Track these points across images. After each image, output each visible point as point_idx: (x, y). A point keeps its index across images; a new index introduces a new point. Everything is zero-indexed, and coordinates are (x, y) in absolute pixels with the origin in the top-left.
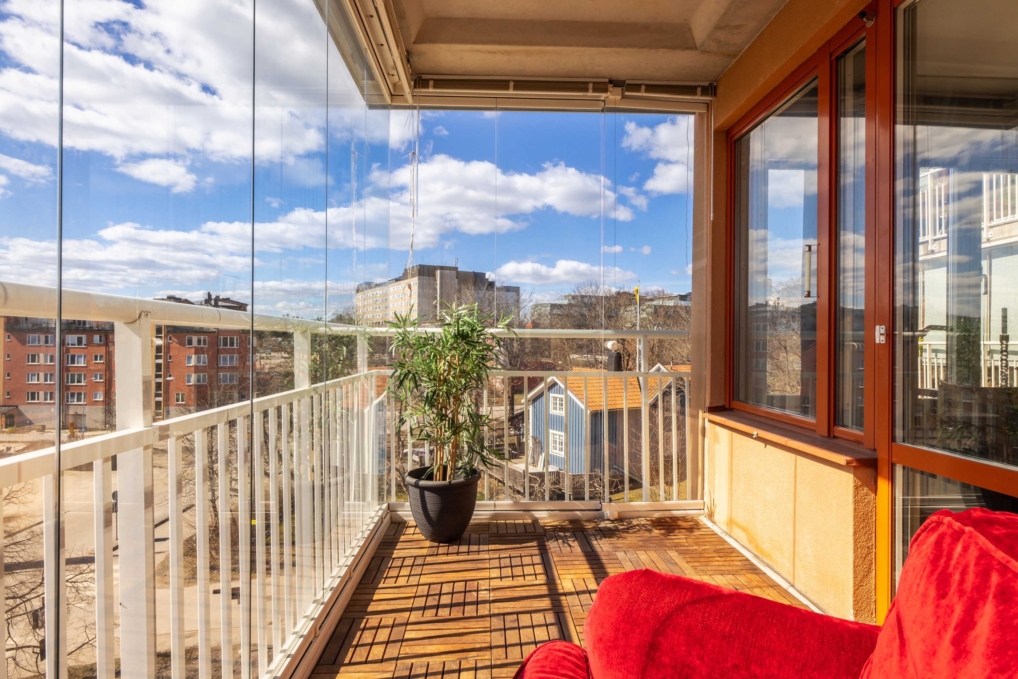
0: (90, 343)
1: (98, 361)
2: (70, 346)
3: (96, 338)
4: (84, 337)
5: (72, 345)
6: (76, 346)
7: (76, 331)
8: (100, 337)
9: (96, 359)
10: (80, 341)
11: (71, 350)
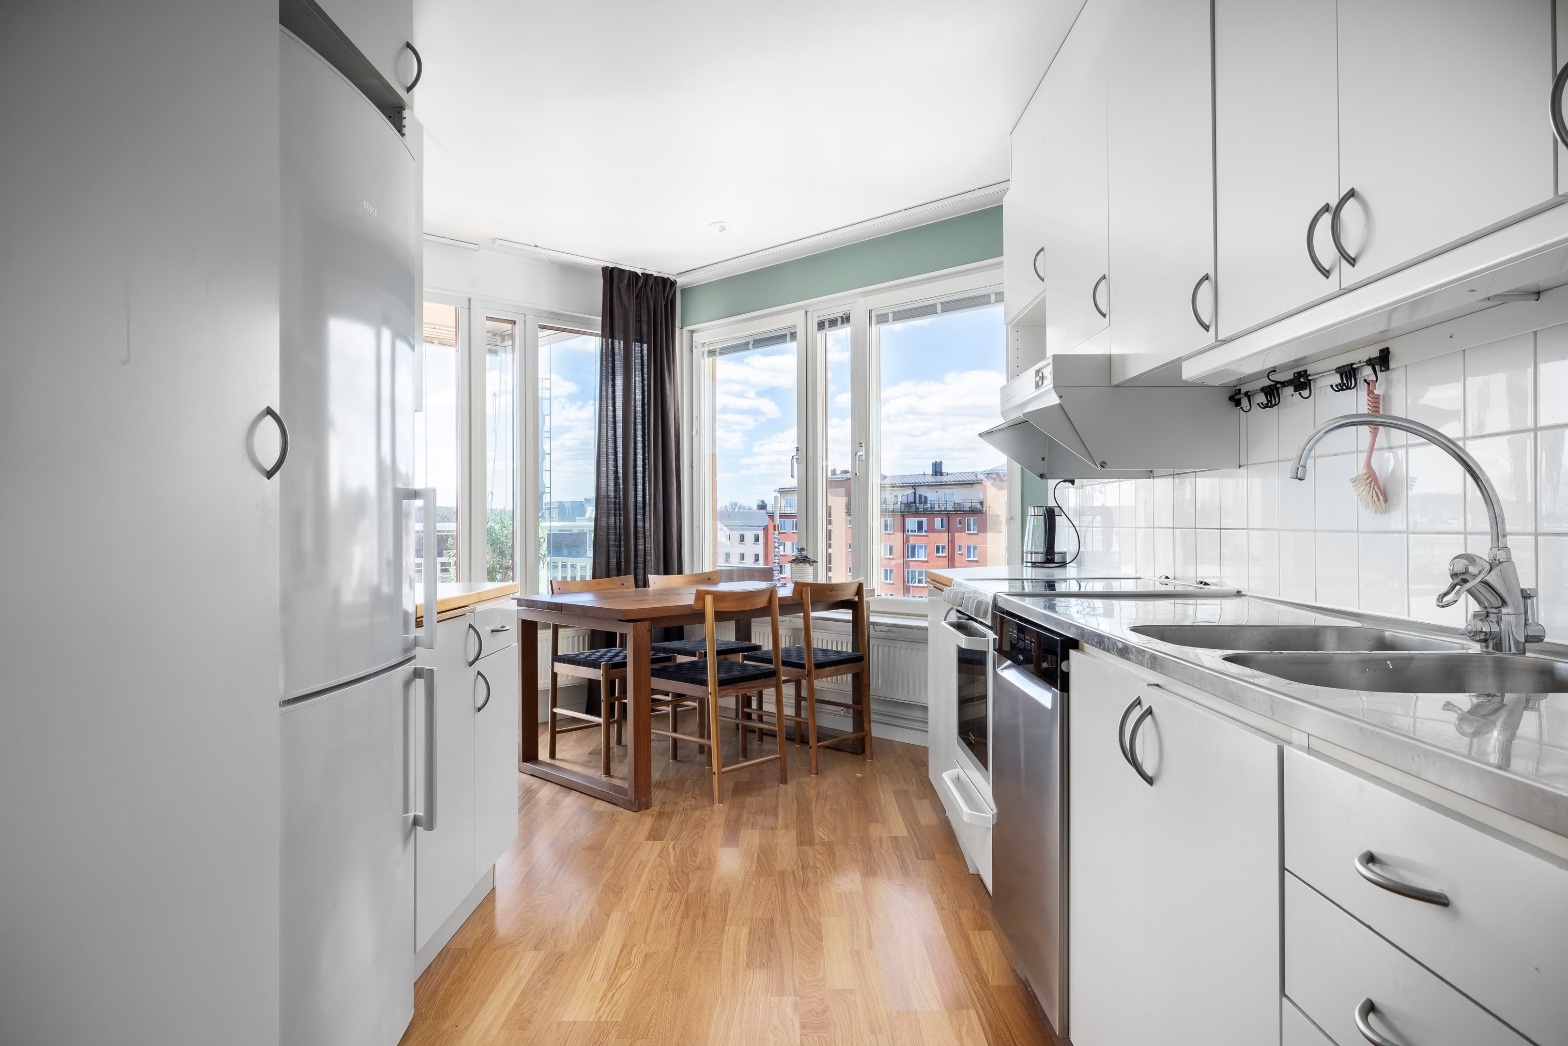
0: (931, 529)
1: (940, 554)
2: (910, 533)
3: (938, 521)
4: (924, 520)
5: (912, 531)
6: (917, 533)
7: (917, 513)
8: (942, 520)
9: (938, 551)
10: (920, 525)
11: (911, 538)
